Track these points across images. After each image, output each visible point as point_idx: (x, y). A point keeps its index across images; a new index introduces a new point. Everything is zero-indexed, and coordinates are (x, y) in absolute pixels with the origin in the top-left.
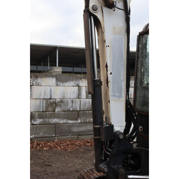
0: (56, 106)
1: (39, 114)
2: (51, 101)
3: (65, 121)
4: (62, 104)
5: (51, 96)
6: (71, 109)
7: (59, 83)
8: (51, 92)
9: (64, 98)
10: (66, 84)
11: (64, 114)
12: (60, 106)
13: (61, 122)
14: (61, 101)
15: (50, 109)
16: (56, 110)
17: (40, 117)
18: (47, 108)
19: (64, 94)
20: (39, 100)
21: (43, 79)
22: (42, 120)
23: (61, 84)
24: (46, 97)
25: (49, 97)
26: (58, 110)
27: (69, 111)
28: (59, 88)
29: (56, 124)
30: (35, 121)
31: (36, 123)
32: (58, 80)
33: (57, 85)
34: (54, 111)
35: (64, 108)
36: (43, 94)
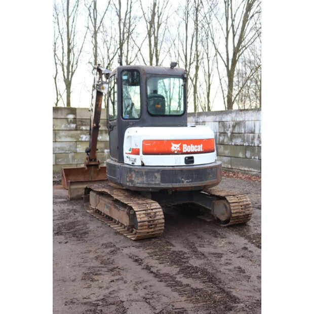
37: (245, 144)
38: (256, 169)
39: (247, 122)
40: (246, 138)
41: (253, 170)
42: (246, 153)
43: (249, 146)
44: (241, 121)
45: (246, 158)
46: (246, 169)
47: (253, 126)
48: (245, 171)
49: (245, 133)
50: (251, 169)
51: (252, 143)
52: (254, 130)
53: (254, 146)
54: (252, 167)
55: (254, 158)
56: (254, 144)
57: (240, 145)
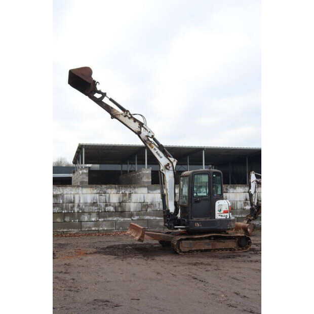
0: (148, 207)
1: (136, 213)
2: (145, 203)
3: (154, 218)
4: (152, 206)
5: (144, 200)
6: (158, 210)
7: (149, 191)
8: (144, 197)
9: (153, 201)
10: (155, 192)
11: (153, 213)
12: (151, 207)
13: (152, 218)
14: (152, 204)
15: (144, 209)
16: (148, 210)
17: (137, 215)
18: (142, 208)
19: (153, 199)
20: (136, 204)
21: (139, 189)
22: (138, 217)
23: (151, 192)
24: (141, 201)
25: (143, 201)
26: (149, 210)
27: (157, 211)
28: (149, 194)
29: (148, 220)
30: (134, 217)
31: (134, 219)
32: (148, 189)
33: (148, 193)
34: (147, 211)
35: (153, 208)
36: (139, 199)
37: (63, 212)
38: (76, 229)
39: (65, 195)
40: (64, 207)
41: (73, 230)
42: (64, 218)
43: (68, 213)
44: (58, 195)
45: (65, 221)
46: (65, 230)
47: (72, 198)
48: (63, 232)
49: (63, 203)
50: (70, 230)
51: (72, 210)
52: (74, 201)
53: (74, 212)
54: (71, 228)
55: (74, 221)
56: (74, 211)
57: (58, 213)
